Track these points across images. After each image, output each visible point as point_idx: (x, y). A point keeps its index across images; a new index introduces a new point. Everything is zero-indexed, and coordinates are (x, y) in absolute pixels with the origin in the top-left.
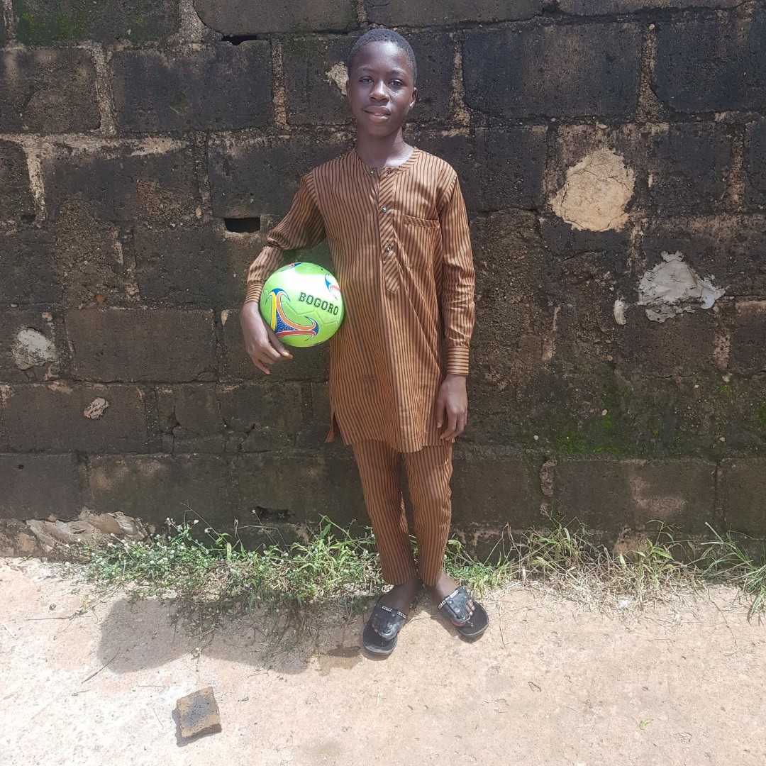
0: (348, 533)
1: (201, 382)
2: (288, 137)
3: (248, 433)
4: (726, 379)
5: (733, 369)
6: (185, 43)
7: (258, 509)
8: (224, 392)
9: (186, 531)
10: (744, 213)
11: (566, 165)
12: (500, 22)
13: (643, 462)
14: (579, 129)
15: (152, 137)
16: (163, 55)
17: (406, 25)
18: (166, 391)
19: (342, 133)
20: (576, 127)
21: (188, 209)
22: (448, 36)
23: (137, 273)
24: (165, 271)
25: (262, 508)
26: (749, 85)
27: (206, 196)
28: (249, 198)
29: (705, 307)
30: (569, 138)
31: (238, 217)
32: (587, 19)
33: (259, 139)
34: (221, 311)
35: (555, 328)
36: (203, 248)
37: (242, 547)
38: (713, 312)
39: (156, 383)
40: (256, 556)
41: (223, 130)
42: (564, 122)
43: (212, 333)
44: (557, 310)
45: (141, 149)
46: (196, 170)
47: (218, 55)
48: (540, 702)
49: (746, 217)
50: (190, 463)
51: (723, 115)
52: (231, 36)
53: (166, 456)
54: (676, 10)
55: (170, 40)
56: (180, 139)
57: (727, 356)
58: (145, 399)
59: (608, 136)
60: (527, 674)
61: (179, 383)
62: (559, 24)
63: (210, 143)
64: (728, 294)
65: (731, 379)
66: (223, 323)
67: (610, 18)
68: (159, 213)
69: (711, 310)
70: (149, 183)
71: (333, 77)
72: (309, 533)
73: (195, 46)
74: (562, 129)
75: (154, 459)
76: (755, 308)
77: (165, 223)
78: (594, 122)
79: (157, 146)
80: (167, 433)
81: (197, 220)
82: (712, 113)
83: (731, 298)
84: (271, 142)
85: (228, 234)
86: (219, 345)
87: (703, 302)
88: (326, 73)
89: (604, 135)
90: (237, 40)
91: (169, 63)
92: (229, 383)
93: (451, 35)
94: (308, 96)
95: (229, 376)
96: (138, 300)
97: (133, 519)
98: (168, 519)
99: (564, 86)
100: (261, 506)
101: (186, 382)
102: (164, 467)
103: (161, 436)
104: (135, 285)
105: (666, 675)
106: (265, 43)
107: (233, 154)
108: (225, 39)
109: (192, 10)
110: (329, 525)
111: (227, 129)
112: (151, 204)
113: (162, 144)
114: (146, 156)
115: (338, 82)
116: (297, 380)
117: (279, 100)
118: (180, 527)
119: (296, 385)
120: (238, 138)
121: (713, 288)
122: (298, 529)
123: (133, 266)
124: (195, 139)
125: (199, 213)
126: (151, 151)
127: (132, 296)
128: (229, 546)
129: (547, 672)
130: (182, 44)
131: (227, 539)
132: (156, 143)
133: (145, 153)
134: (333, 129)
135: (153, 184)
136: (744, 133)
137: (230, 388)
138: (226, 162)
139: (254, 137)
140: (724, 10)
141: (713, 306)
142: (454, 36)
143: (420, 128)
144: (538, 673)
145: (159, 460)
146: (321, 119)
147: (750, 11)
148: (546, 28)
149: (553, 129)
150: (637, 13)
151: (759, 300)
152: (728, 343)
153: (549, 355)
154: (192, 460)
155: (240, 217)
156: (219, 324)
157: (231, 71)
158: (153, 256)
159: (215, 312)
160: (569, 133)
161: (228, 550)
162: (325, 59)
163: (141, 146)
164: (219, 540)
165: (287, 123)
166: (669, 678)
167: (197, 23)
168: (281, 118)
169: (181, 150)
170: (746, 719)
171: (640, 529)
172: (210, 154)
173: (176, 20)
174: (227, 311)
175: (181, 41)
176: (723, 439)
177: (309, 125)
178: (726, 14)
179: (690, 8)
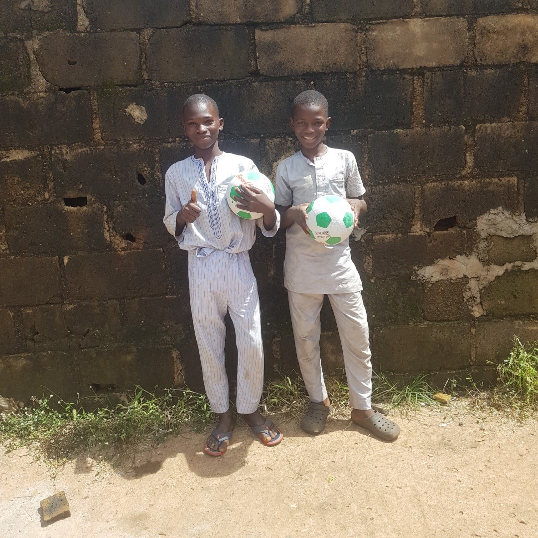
0: (154, 396)
1: (52, 304)
2: (103, 147)
3: (84, 336)
4: (373, 281)
5: (376, 275)
6: (35, 92)
7: (94, 385)
8: (68, 309)
9: (45, 403)
10: (372, 186)
11: (272, 161)
12: (227, 80)
13: (330, 333)
14: (277, 140)
15: (15, 149)
16: (21, 99)
17: (172, 82)
18: (28, 311)
19: (137, 145)
20: (275, 139)
21: (40, 193)
22: (198, 88)
23: (6, 236)
24: (25, 233)
25: (96, 384)
26: (367, 114)
27: (51, 185)
28: (79, 185)
29: (357, 240)
30: (272, 146)
31: (72, 197)
32: (276, 79)
33: (85, 149)
34: (63, 257)
35: (274, 257)
36: (50, 218)
37: (84, 411)
38: (361, 242)
39: (21, 306)
40: (93, 416)
41: (61, 144)
42: (268, 137)
43: (58, 271)
44: (274, 246)
45: (8, 157)
46: (44, 169)
47: (56, 99)
48: (272, 476)
49: (373, 188)
50: (46, 359)
51: (355, 131)
52: (64, 88)
53: (29, 354)
54: (324, 74)
55: (25, 91)
56: (33, 150)
57: (371, 267)
58: (14, 317)
59: (294, 144)
60: (265, 463)
61: (37, 305)
62: (261, 81)
63: (53, 152)
64: (368, 231)
65: (375, 280)
66: (65, 265)
67: (288, 78)
68: (20, 197)
69: (360, 241)
70: (13, 178)
71: (130, 112)
72: (128, 398)
73: (41, 94)
74: (268, 141)
75: (21, 357)
76: (383, 239)
77: (25, 203)
78: (285, 136)
79: (18, 155)
80: (30, 340)
81: (46, 200)
82: (349, 130)
83: (370, 234)
84: (92, 151)
85: (66, 208)
86: (63, 279)
87: (355, 237)
88: (125, 109)
89: (292, 143)
90: (68, 90)
91: (25, 104)
92: (71, 304)
93: (199, 87)
94: (114, 123)
95: (70, 299)
96: (8, 253)
97: (8, 399)
98: (32, 397)
99: (266, 116)
100: (95, 382)
101: (41, 305)
102: (28, 362)
103: (26, 341)
104: (6, 243)
105: (345, 454)
106: (86, 92)
107: (68, 158)
108: (61, 90)
109: (39, 73)
110: (141, 392)
111: (64, 143)
112: (15, 191)
113: (21, 154)
114: (11, 161)
115: (132, 115)
116: (116, 299)
117: (96, 125)
118: (41, 401)
119: (115, 302)
120: (71, 149)
121: (360, 229)
122: (121, 396)
123: (4, 231)
124: (44, 150)
125: (47, 196)
126: (14, 158)
127: (3, 250)
128: (75, 411)
129: (277, 460)
130: (33, 93)
131: (73, 407)
132: (17, 153)
133: (10, 160)
134: (131, 142)
135: (16, 179)
136: (368, 141)
137: (71, 306)
138: (64, 164)
139: (81, 148)
140: (350, 73)
141: (361, 239)
142: (201, 88)
143: (185, 141)
144: (271, 462)
145: (25, 357)
146: (123, 136)
147: (364, 74)
148: (254, 84)
149: (262, 140)
150: (303, 75)
151: (386, 234)
152: (371, 260)
153: (272, 273)
154: (47, 356)
155: (74, 197)
156: (62, 265)
157: (65, 109)
158: (18, 224)
159: (59, 258)
160: (272, 143)
161: (74, 414)
162: (124, 102)
163: (7, 155)
164: (68, 408)
165: (102, 139)
166: (347, 455)
167: (42, 81)
168: (98, 136)
169: (34, 157)
170: (389, 471)
171: (332, 374)
172: (53, 159)
173: (29, 79)
174: (68, 257)
175: (32, 91)
176: (374, 316)
177: (116, 140)
178: (351, 76)
179: (331, 73)
